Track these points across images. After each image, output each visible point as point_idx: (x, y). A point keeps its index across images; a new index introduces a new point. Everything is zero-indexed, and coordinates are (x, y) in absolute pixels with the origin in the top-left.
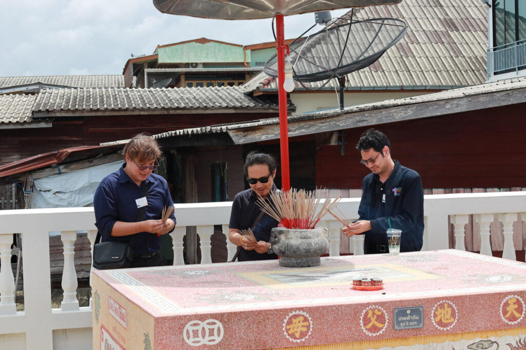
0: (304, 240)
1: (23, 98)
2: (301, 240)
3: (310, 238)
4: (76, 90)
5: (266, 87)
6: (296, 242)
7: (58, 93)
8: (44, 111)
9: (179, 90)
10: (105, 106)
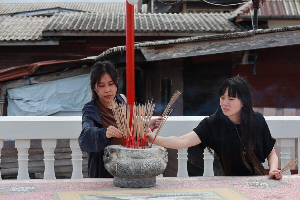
0: (135, 160)
1: (40, 20)
2: (132, 160)
3: (142, 158)
4: (84, 14)
5: (246, 14)
6: (126, 161)
7: (68, 17)
8: (52, 31)
9: (173, 16)
10: (105, 28)
